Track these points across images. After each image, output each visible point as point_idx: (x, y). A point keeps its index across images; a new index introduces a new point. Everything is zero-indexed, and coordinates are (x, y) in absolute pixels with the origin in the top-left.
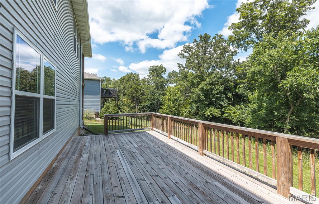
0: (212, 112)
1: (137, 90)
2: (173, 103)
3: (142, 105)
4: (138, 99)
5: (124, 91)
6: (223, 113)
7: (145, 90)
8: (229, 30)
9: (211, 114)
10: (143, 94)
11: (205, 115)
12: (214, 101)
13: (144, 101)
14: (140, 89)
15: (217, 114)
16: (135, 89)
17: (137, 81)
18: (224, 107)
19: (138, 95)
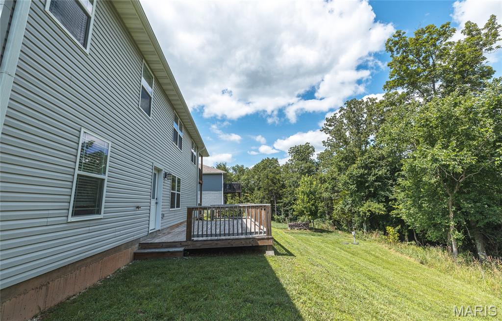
0: (370, 209)
1: (275, 181)
2: (308, 196)
3: (282, 202)
4: (277, 193)
5: (259, 184)
6: (390, 209)
7: (285, 181)
8: (384, 90)
9: (368, 211)
10: (283, 186)
11: (360, 212)
12: (373, 192)
13: (286, 196)
14: (279, 180)
15: (377, 211)
16: (272, 180)
17: (275, 168)
18: (391, 200)
19: (276, 188)
